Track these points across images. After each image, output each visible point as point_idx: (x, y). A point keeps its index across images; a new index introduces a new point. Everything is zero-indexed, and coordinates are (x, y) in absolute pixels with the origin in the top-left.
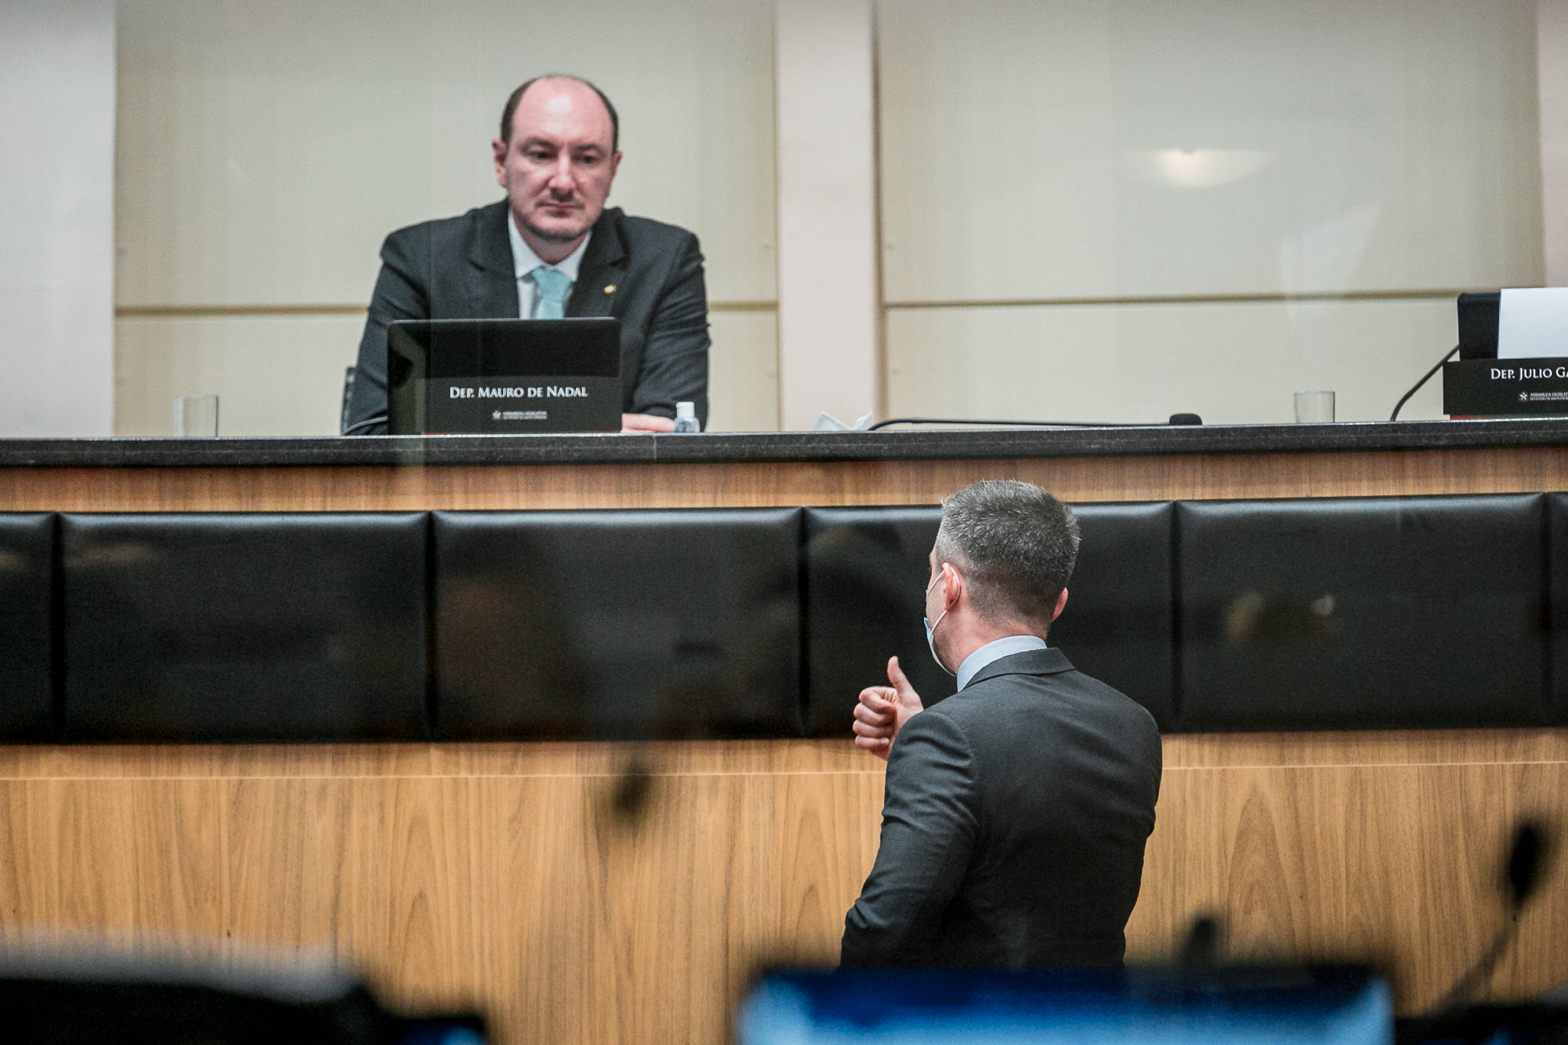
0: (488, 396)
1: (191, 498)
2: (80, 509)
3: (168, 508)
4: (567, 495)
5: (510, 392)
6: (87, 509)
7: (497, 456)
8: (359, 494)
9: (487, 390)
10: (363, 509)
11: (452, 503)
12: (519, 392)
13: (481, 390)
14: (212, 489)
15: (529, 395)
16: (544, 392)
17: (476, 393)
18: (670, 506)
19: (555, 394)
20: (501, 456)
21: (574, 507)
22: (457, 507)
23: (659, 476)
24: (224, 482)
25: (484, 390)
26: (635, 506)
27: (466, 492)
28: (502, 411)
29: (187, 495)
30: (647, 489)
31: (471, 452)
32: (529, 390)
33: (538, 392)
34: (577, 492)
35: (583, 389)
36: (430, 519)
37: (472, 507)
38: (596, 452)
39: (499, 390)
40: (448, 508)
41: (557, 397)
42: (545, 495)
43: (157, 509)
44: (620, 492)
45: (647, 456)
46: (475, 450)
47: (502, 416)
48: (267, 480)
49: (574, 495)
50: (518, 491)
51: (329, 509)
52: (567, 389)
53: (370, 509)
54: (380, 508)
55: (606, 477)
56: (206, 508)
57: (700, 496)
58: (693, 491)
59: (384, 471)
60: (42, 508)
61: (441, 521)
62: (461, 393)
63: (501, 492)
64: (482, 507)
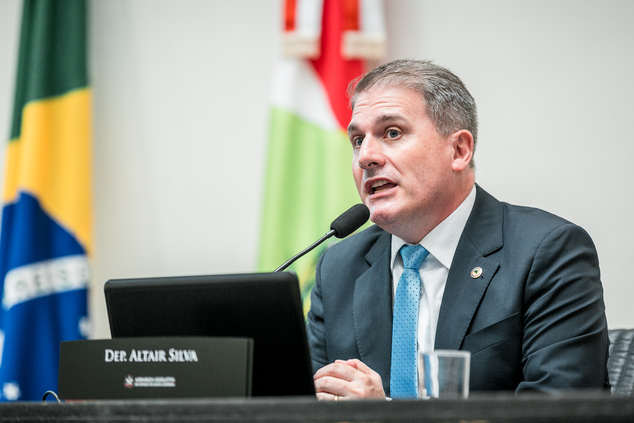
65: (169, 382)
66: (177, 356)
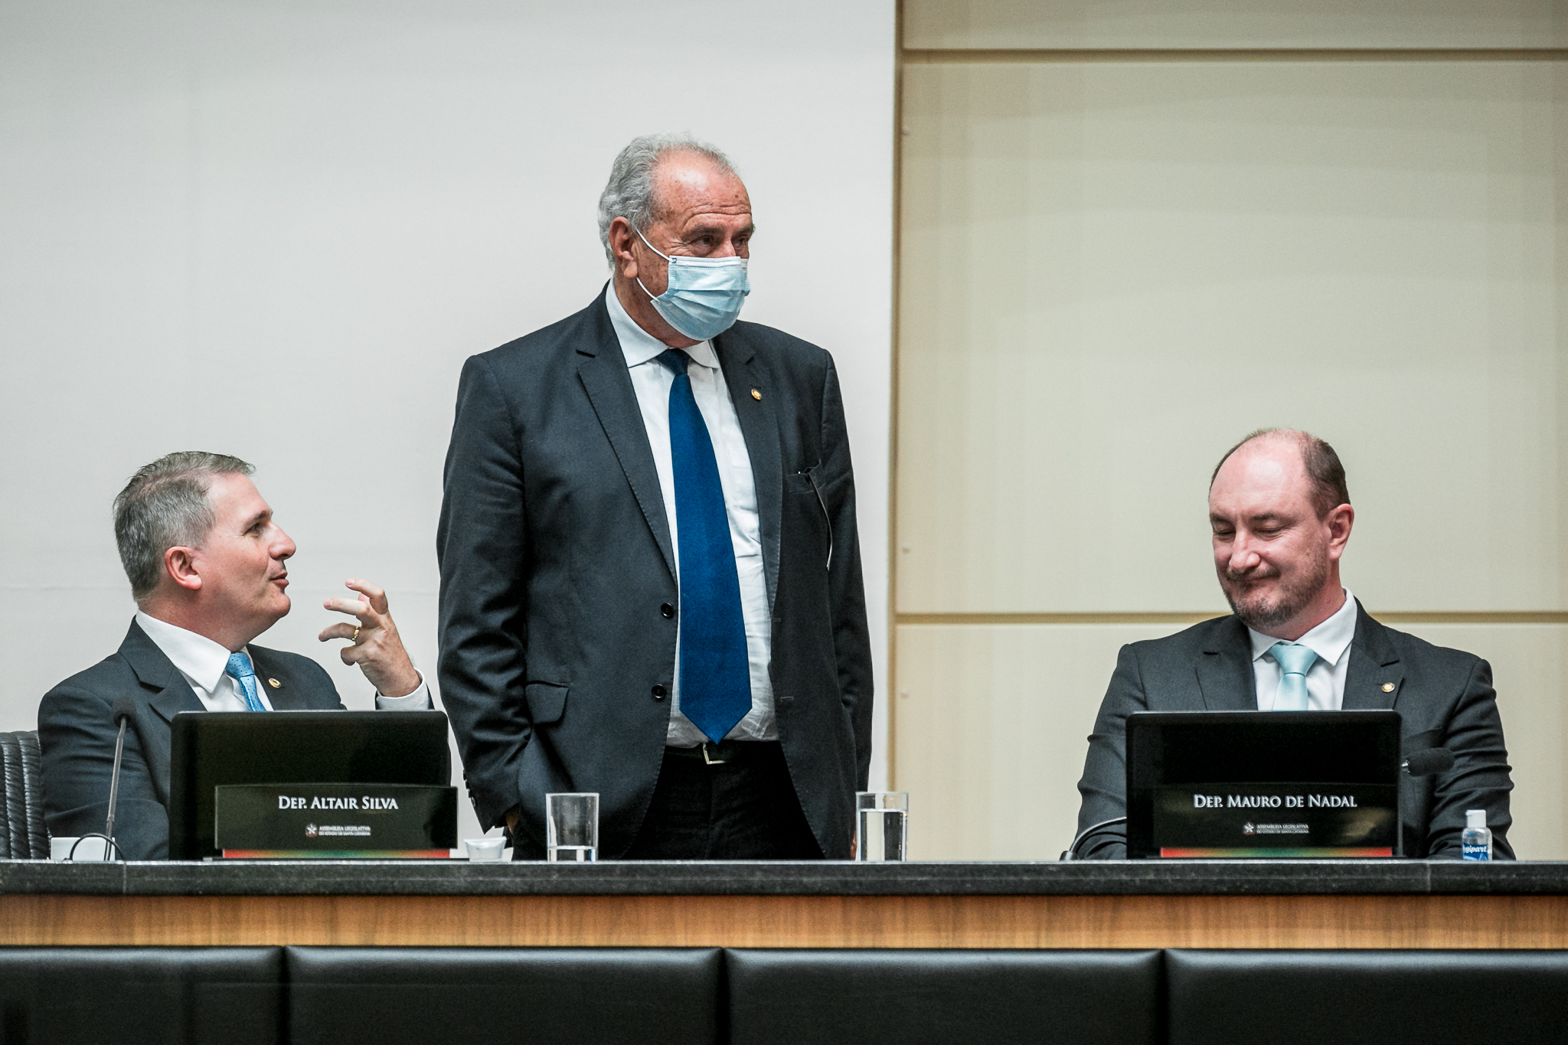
0: (1240, 806)
1: (881, 931)
2: (750, 944)
3: (854, 944)
4: (1325, 931)
5: (1265, 802)
6: (758, 944)
7: (1241, 886)
8: (1079, 928)
9: (1238, 798)
10: (1083, 946)
11: (1188, 939)
12: (1275, 802)
13: (1230, 798)
14: (906, 921)
15: (1288, 805)
16: (1306, 801)
17: (1225, 802)
18: (1447, 946)
19: (1318, 804)
20: (1246, 887)
21: (1333, 945)
22: (1195, 945)
23: (1435, 909)
24: (919, 911)
25: (1234, 799)
26: (1406, 945)
27: (1206, 927)
28: (1255, 823)
29: (877, 928)
30: (1420, 925)
31: (1211, 881)
32: (1288, 798)
33: (1298, 802)
34: (1337, 928)
35: (1352, 798)
36: (1162, 959)
37: (1212, 945)
38: (1360, 882)
39: (1253, 799)
40: (1183, 945)
41: (1320, 808)
42: (1300, 932)
43: (841, 944)
44: (1387, 928)
45: (1420, 888)
46: (1215, 878)
47: (1255, 829)
48: (971, 911)
49: (1334, 932)
50: (1267, 927)
51: (1043, 945)
52: (1333, 798)
53: (1091, 946)
54: (1105, 945)
55: (1370, 909)
56: (899, 943)
57: (1482, 935)
58: (1475, 929)
59: (1108, 902)
60: (707, 943)
61: (1175, 961)
62: (1207, 801)
63: (1247, 926)
64: (1224, 945)
65: (364, 831)
66: (371, 804)
